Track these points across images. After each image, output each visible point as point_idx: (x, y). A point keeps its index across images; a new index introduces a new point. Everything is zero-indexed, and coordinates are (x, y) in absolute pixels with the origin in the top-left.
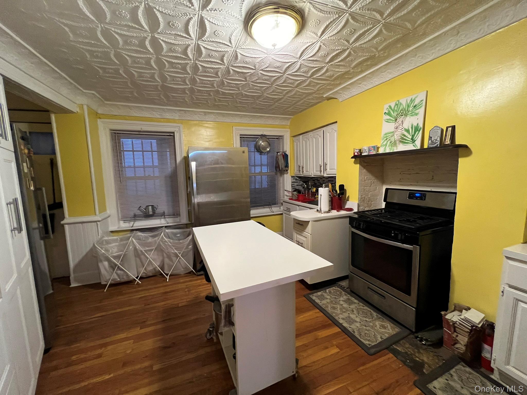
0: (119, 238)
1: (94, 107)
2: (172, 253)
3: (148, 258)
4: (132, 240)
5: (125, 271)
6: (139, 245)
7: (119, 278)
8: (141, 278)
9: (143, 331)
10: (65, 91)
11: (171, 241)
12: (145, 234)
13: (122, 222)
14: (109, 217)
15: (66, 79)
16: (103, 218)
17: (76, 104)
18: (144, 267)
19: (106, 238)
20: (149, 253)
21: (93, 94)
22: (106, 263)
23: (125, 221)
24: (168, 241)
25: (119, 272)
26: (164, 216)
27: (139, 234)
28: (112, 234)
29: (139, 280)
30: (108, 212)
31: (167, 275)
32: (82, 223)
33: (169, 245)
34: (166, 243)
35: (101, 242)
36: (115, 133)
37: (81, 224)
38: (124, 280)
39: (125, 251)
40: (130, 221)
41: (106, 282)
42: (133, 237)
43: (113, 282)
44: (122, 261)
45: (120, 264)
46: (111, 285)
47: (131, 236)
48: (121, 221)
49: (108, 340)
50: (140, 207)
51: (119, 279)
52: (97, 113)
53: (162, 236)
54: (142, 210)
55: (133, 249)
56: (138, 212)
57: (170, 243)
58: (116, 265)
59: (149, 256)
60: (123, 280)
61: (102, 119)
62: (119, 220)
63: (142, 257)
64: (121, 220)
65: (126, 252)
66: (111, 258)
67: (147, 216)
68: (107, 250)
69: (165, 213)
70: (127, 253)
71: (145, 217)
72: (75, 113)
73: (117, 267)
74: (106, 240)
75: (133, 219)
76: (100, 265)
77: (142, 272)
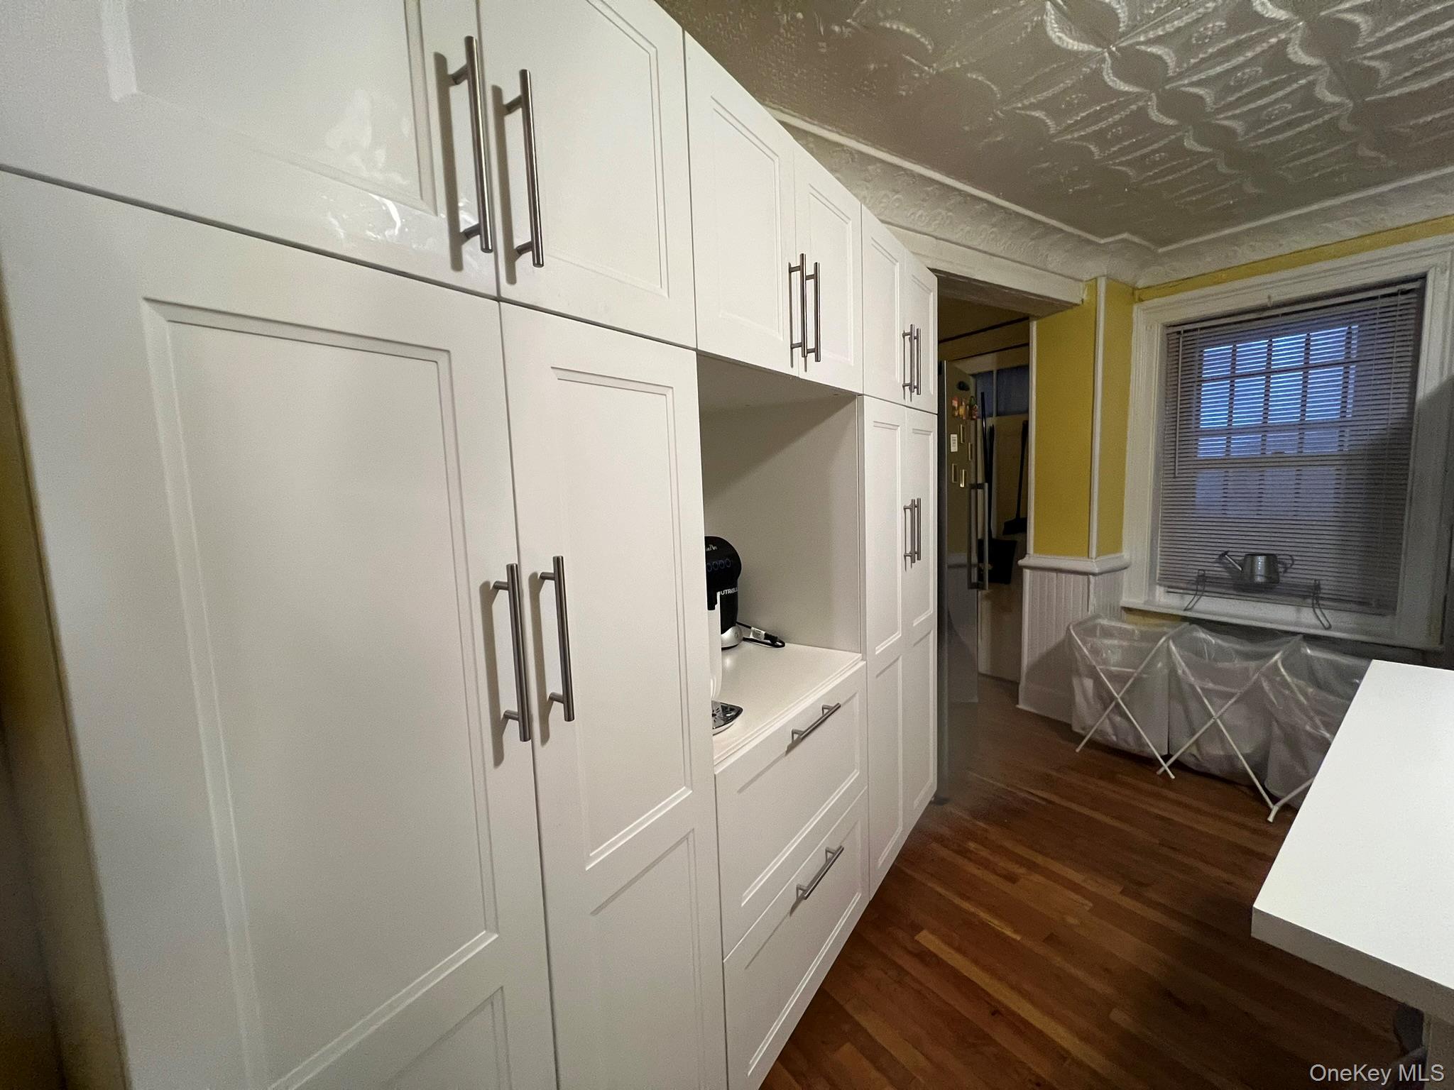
0: (1138, 630)
1: (1127, 275)
2: (1309, 734)
3: (1211, 716)
4: (1168, 646)
5: (1132, 723)
6: (1187, 665)
7: (1117, 736)
8: (1178, 766)
9: (1127, 902)
10: (1056, 260)
11: (1310, 690)
12: (1220, 642)
13: (1160, 591)
14: (1126, 568)
15: (1061, 230)
16: (1107, 567)
17: (1081, 281)
18: (1193, 735)
19: (1105, 622)
20: (1218, 701)
21: (1123, 240)
22: (1089, 683)
23: (1171, 589)
24: (1297, 685)
25: (1118, 719)
26: (1318, 599)
27: (1202, 634)
28: (1125, 615)
29: (1169, 767)
30: (1126, 555)
31: (1275, 800)
32: (1059, 571)
33: (1298, 702)
34: (1287, 692)
35: (1088, 628)
36: (1179, 333)
37: (1054, 574)
38: (1129, 747)
39: (1139, 670)
40: (1185, 591)
41: (1083, 729)
42: (1174, 638)
43: (1098, 738)
44: (1128, 691)
45: (1122, 699)
46: (1092, 744)
47: (1165, 634)
48: (1158, 587)
49: (1040, 859)
50: (1226, 553)
51: (1114, 738)
52: (1134, 289)
53: (1276, 662)
54: (1231, 563)
55: (1166, 671)
56: (1217, 570)
57: (1305, 695)
58: (1112, 698)
59: (1216, 712)
60: (1124, 746)
61: (1146, 302)
62: (1152, 583)
63: (1193, 706)
64: (1160, 585)
65: (1143, 672)
66: (1102, 675)
67: (1244, 586)
68: (1095, 651)
69: (1320, 589)
70: (1145, 676)
71: (1235, 589)
72: (1076, 305)
73: (1114, 704)
74: (1102, 627)
75: (1194, 587)
76: (1075, 681)
77: (1184, 748)
